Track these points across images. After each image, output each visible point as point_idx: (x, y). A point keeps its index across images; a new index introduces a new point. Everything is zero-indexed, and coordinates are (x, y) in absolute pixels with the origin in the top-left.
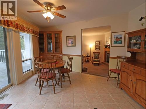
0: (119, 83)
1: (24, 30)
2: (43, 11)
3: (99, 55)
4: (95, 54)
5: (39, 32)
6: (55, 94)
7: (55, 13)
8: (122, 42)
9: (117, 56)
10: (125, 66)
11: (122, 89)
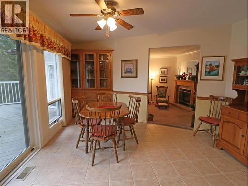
0: (217, 140)
1: (51, 47)
2: (99, 16)
3: (166, 91)
4: (161, 89)
5: (72, 50)
6: (118, 162)
7: (117, 20)
8: (218, 72)
9: (211, 96)
10: (230, 113)
11: (222, 149)
